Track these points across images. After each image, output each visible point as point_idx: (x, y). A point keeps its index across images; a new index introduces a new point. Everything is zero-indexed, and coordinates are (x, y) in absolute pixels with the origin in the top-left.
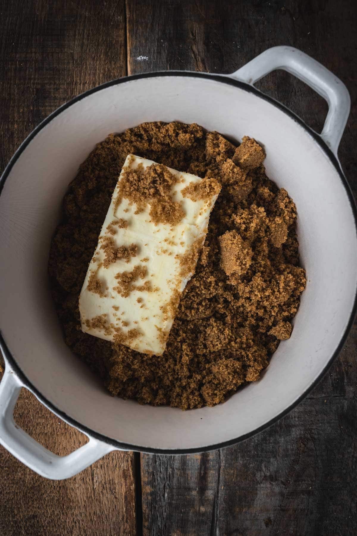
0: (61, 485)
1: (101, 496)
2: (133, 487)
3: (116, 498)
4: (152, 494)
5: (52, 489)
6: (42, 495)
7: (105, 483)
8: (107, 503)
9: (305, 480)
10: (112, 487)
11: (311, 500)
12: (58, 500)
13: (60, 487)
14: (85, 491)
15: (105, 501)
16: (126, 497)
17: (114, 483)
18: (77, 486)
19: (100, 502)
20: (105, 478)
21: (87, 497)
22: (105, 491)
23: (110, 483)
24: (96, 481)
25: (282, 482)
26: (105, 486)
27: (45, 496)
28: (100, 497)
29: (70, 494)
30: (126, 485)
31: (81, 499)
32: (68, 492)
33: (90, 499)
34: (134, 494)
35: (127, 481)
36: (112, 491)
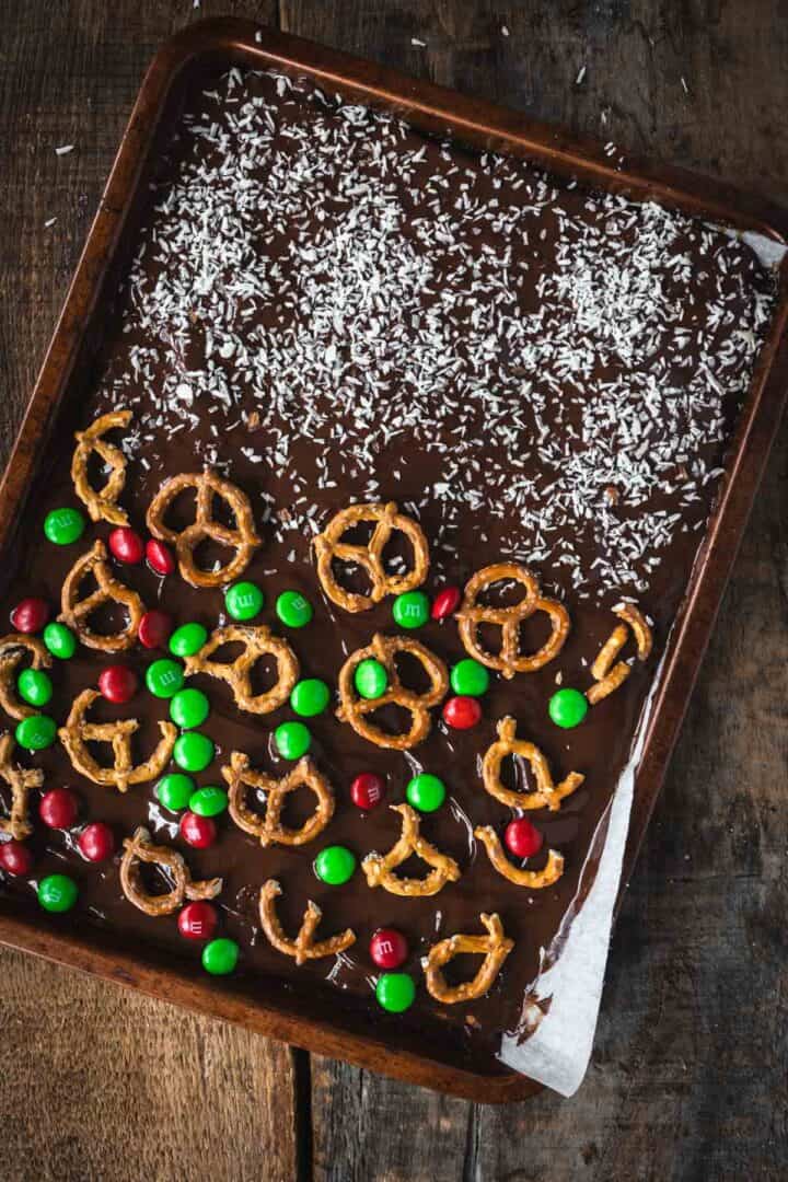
0: (130, 1070)
1: (220, 1094)
2: (290, 1076)
3: (252, 1099)
4: (333, 1090)
5: (112, 1078)
6: (88, 1093)
7: (229, 1067)
8: (232, 1110)
9: (672, 1062)
10: (244, 1077)
11: (684, 1105)
12: (124, 1103)
13: (129, 1076)
14: (184, 1083)
15: (228, 1105)
16: (274, 1098)
17: (248, 1067)
18: (166, 1072)
19: (217, 1109)
20: (228, 1054)
21: (189, 1097)
22: (228, 1085)
23: (239, 1067)
24: (209, 1063)
25: (622, 1067)
26: (228, 1073)
27: (95, 1094)
28: (217, 1096)
29: (152, 1088)
30: (274, 1071)
31: (176, 1103)
32: (147, 1085)
33: (196, 1103)
34: (292, 1092)
35: (278, 1063)
36: (245, 1085)
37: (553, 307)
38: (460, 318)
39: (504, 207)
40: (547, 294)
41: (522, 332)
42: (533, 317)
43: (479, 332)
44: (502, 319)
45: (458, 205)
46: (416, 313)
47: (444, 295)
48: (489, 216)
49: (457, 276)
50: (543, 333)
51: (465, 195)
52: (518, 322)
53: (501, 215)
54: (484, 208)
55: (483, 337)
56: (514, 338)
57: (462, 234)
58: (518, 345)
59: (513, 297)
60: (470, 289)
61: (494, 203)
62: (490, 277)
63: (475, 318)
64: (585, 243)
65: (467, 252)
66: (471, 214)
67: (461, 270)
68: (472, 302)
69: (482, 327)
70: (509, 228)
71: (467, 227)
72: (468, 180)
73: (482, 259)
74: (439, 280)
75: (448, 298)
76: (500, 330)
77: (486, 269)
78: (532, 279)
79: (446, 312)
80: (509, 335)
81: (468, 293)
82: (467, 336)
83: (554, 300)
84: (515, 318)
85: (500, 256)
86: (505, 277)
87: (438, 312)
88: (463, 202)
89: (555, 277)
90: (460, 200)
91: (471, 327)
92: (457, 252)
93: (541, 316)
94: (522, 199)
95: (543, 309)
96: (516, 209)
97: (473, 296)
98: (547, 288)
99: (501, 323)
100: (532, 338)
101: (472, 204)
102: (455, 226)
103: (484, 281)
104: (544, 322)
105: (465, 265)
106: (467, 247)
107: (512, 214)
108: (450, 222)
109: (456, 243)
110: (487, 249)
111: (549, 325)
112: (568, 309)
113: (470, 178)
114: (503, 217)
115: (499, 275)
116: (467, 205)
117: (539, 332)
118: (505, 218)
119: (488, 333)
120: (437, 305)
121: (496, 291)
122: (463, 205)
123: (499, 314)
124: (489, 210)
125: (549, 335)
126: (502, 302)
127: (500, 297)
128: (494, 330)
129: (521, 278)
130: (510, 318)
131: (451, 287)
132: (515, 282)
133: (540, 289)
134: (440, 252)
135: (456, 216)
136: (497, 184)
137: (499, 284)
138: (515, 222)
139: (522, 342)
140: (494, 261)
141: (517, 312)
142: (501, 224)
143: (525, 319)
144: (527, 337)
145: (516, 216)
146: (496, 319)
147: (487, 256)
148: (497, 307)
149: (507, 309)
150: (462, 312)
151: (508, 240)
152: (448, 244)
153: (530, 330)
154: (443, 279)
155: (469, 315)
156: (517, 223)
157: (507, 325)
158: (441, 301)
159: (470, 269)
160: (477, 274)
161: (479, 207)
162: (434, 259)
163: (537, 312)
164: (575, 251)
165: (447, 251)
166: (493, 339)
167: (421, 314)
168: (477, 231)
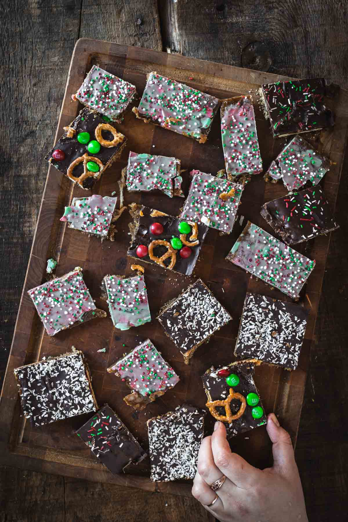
37: (60, 367)
38: (80, 393)
39: (39, 402)
40: (56, 372)
41: (73, 372)
42: (66, 371)
43: (81, 384)
44: (73, 380)
45: (47, 416)
46: (88, 407)
47: (77, 402)
48: (44, 404)
49: (68, 402)
50: (69, 365)
51: (42, 416)
52: (71, 375)
53: (41, 401)
54: (43, 407)
55: (82, 383)
56: (77, 373)
57: (55, 409)
58: (77, 370)
59: (64, 381)
60: (70, 396)
61: (39, 405)
62: (62, 392)
63: (78, 388)
64: (34, 371)
65: (59, 404)
66: (47, 410)
67: (66, 402)
68: (74, 392)
69: (79, 385)
70: (44, 396)
71: (51, 409)
72: (37, 418)
73: (58, 398)
74: (73, 407)
75: (77, 400)
76: (77, 379)
77: (61, 394)
78: (55, 379)
79: (82, 398)
80: (76, 375)
81: (72, 396)
82: (85, 387)
83: (57, 369)
84: (70, 377)
85: (54, 393)
86: (60, 387)
87: (83, 401)
88: (45, 415)
89: (50, 373)
90: (45, 416)
91: (82, 388)
92: (61, 407)
93: (65, 369)
94: (33, 398)
95: (62, 370)
96: (37, 398)
97: (72, 394)
98: (55, 373)
99: (75, 380)
100: (73, 368)
101: (44, 412)
102: (53, 412)
103: (64, 393)
104: (66, 367)
105: (64, 402)
106: (58, 405)
107: (39, 398)
108: (54, 414)
109: (58, 409)
110: (55, 399)
111: (66, 365)
112: (57, 362)
113: (36, 417)
114: (42, 400)
115: (60, 390)
116: (45, 413)
117: (70, 366)
118: (42, 399)
119: (80, 382)
120: (81, 402)
121: (66, 388)
122: (46, 414)
123: (72, 382)
124: (42, 405)
125: (68, 363)
126: (68, 384)
127: (67, 385)
128: (78, 381)
129: (57, 382)
130: (71, 378)
131: (73, 402)
132: (59, 384)
133: (56, 375)
134: (64, 412)
135: (50, 414)
136: (33, 408)
137: (63, 388)
138: (41, 395)
139: (76, 370)
140: (57, 394)
141: (68, 377)
142: (44, 399)
143: (69, 373)
144: (73, 369)
145: (39, 396)
146: (74, 382)
147: (56, 397)
148: (70, 384)
149: (69, 381)
150: (78, 394)
151: (48, 394)
152: (60, 411)
153: (71, 370)
154: (72, 405)
155: (78, 391)
156: (40, 394)
157: (74, 378)
158: (79, 402)
159: (64, 399)
160: (64, 397)
161: (43, 409)
162: (68, 412)
163: (64, 371)
164: (39, 372)
165: (63, 410)
166: (81, 379)
167: (87, 405)
168: (51, 405)
